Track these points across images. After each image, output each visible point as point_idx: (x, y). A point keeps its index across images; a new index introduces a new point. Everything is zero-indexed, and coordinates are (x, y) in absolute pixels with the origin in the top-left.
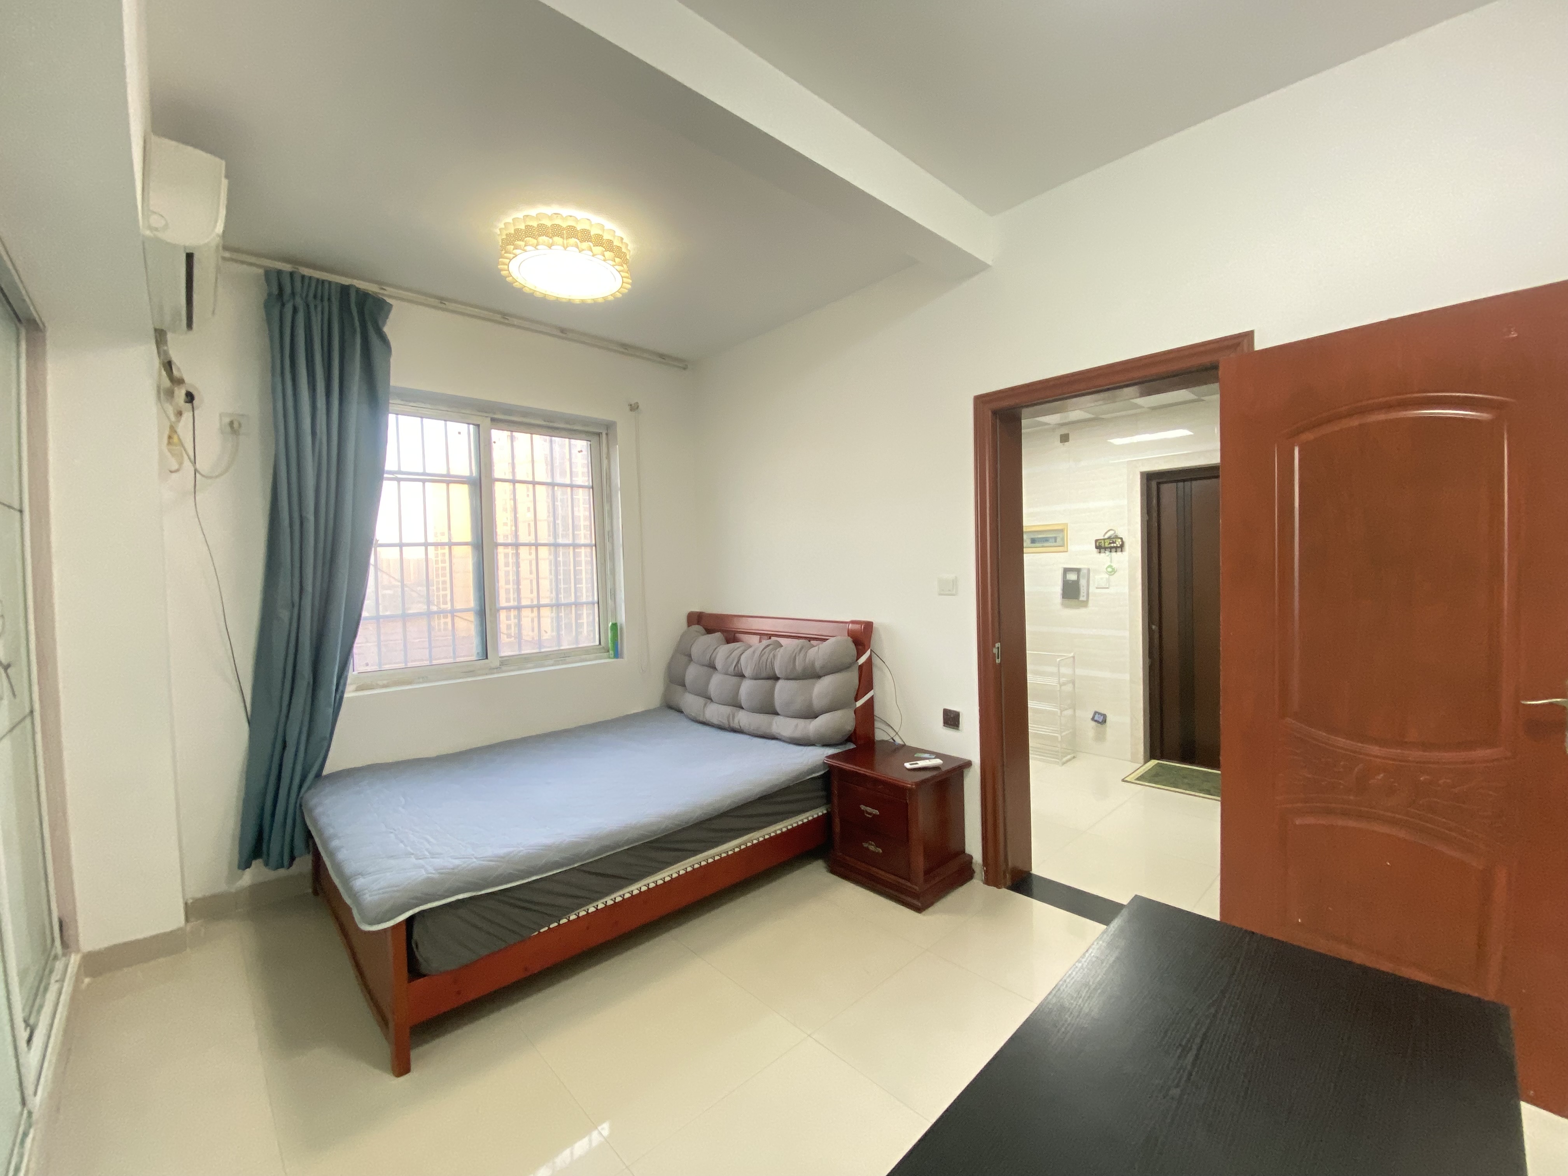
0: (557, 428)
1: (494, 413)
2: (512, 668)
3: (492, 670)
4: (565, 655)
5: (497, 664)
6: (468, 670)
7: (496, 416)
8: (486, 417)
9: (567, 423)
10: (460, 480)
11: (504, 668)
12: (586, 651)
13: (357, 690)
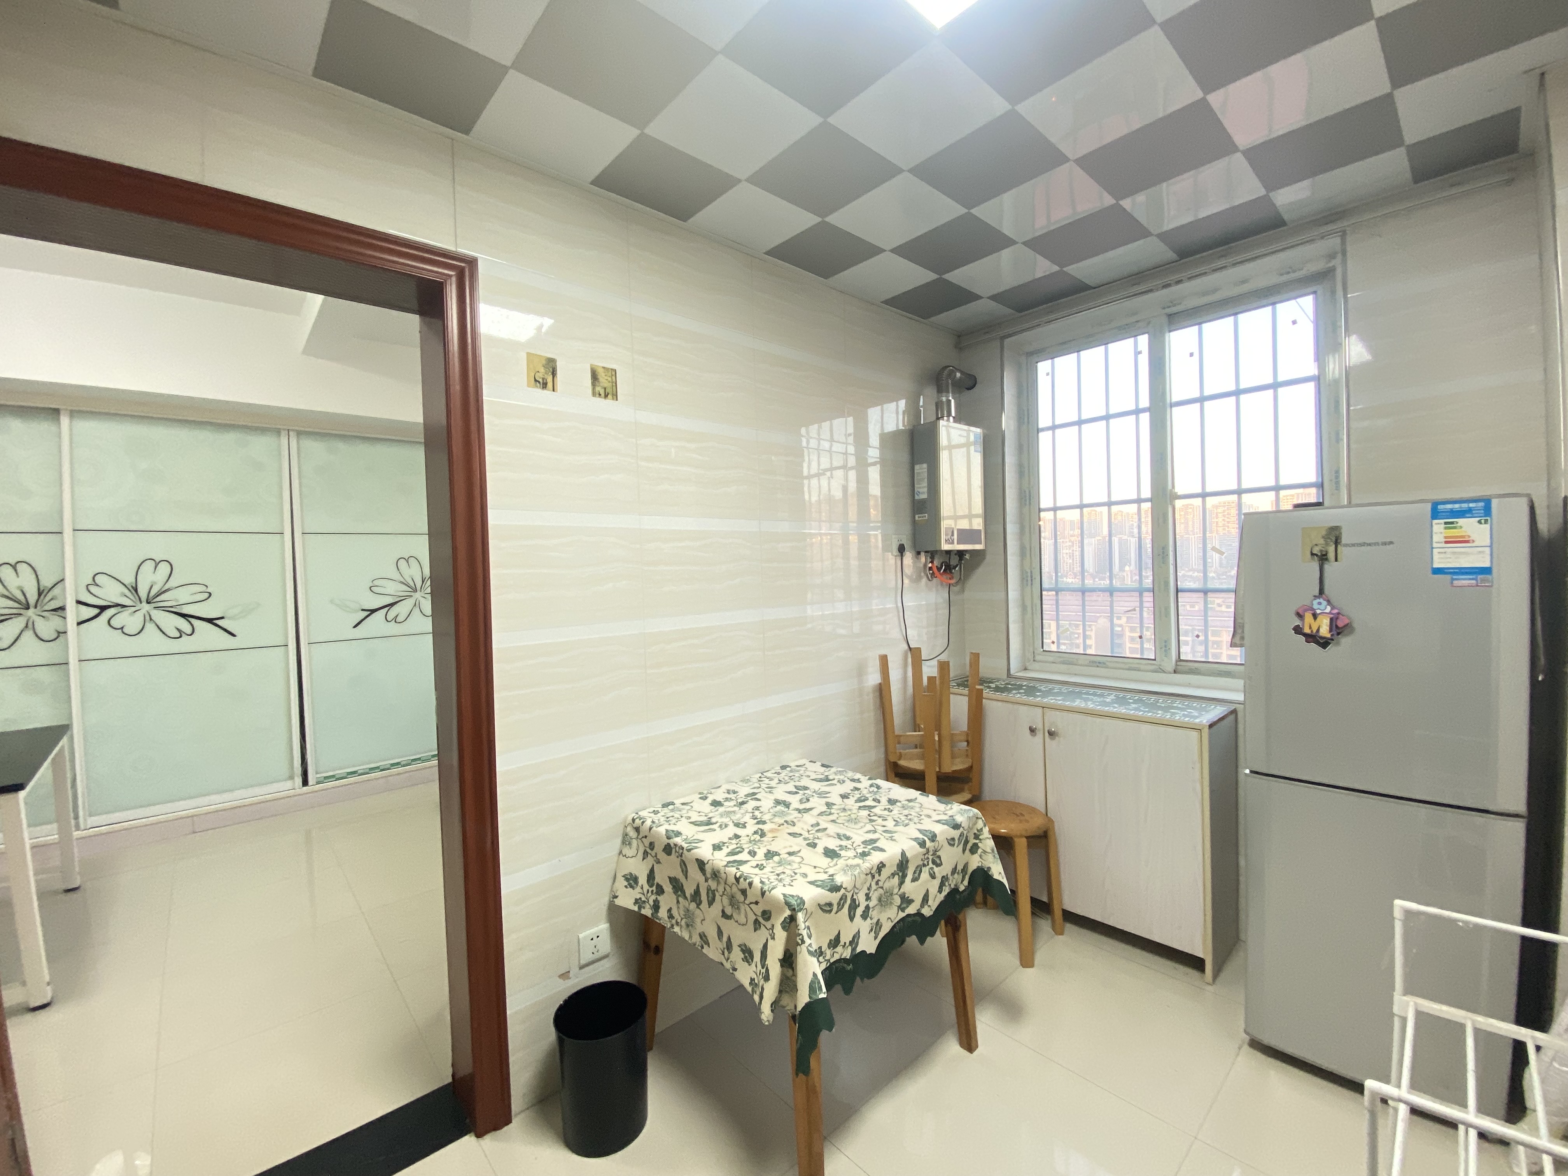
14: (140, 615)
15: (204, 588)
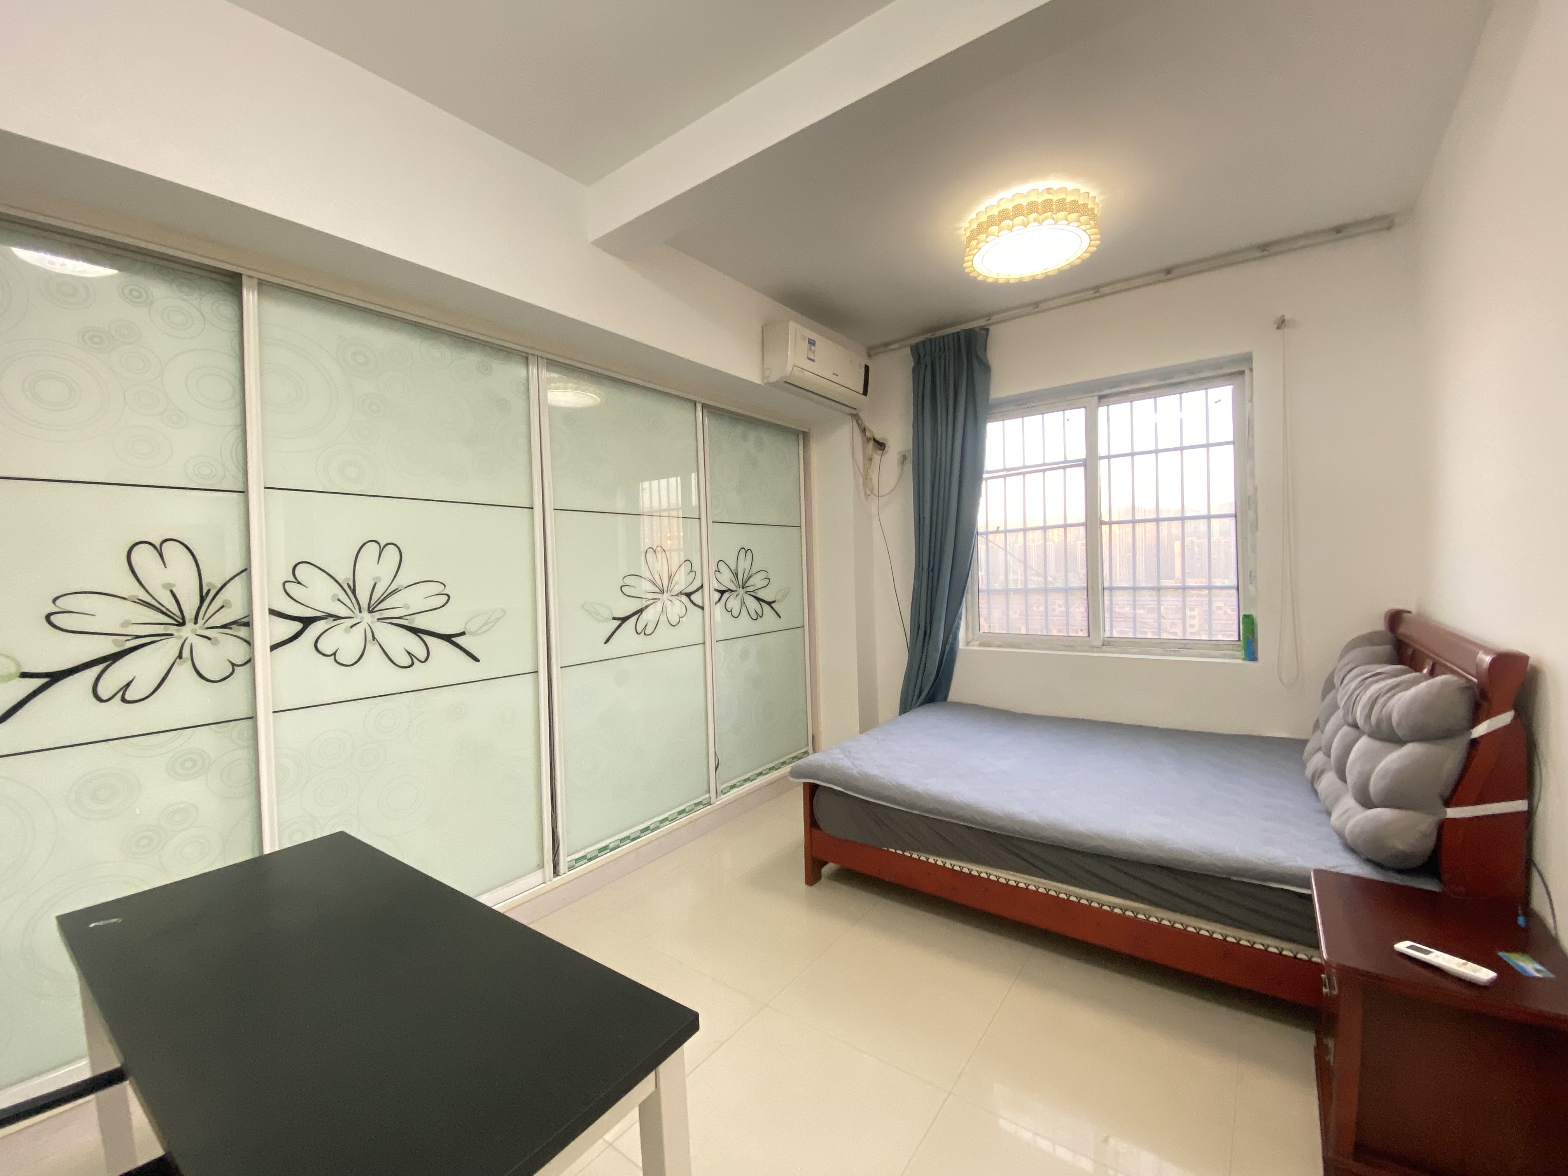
0: (1183, 383)
1: (1101, 390)
2: (1115, 650)
3: (1093, 648)
4: (1185, 645)
5: (1100, 644)
6: (1070, 644)
7: (1102, 393)
8: (1093, 396)
9: (1191, 372)
10: (1075, 464)
11: (1104, 648)
12: (1216, 645)
13: (980, 645)
14: (359, 631)
15: (439, 588)
